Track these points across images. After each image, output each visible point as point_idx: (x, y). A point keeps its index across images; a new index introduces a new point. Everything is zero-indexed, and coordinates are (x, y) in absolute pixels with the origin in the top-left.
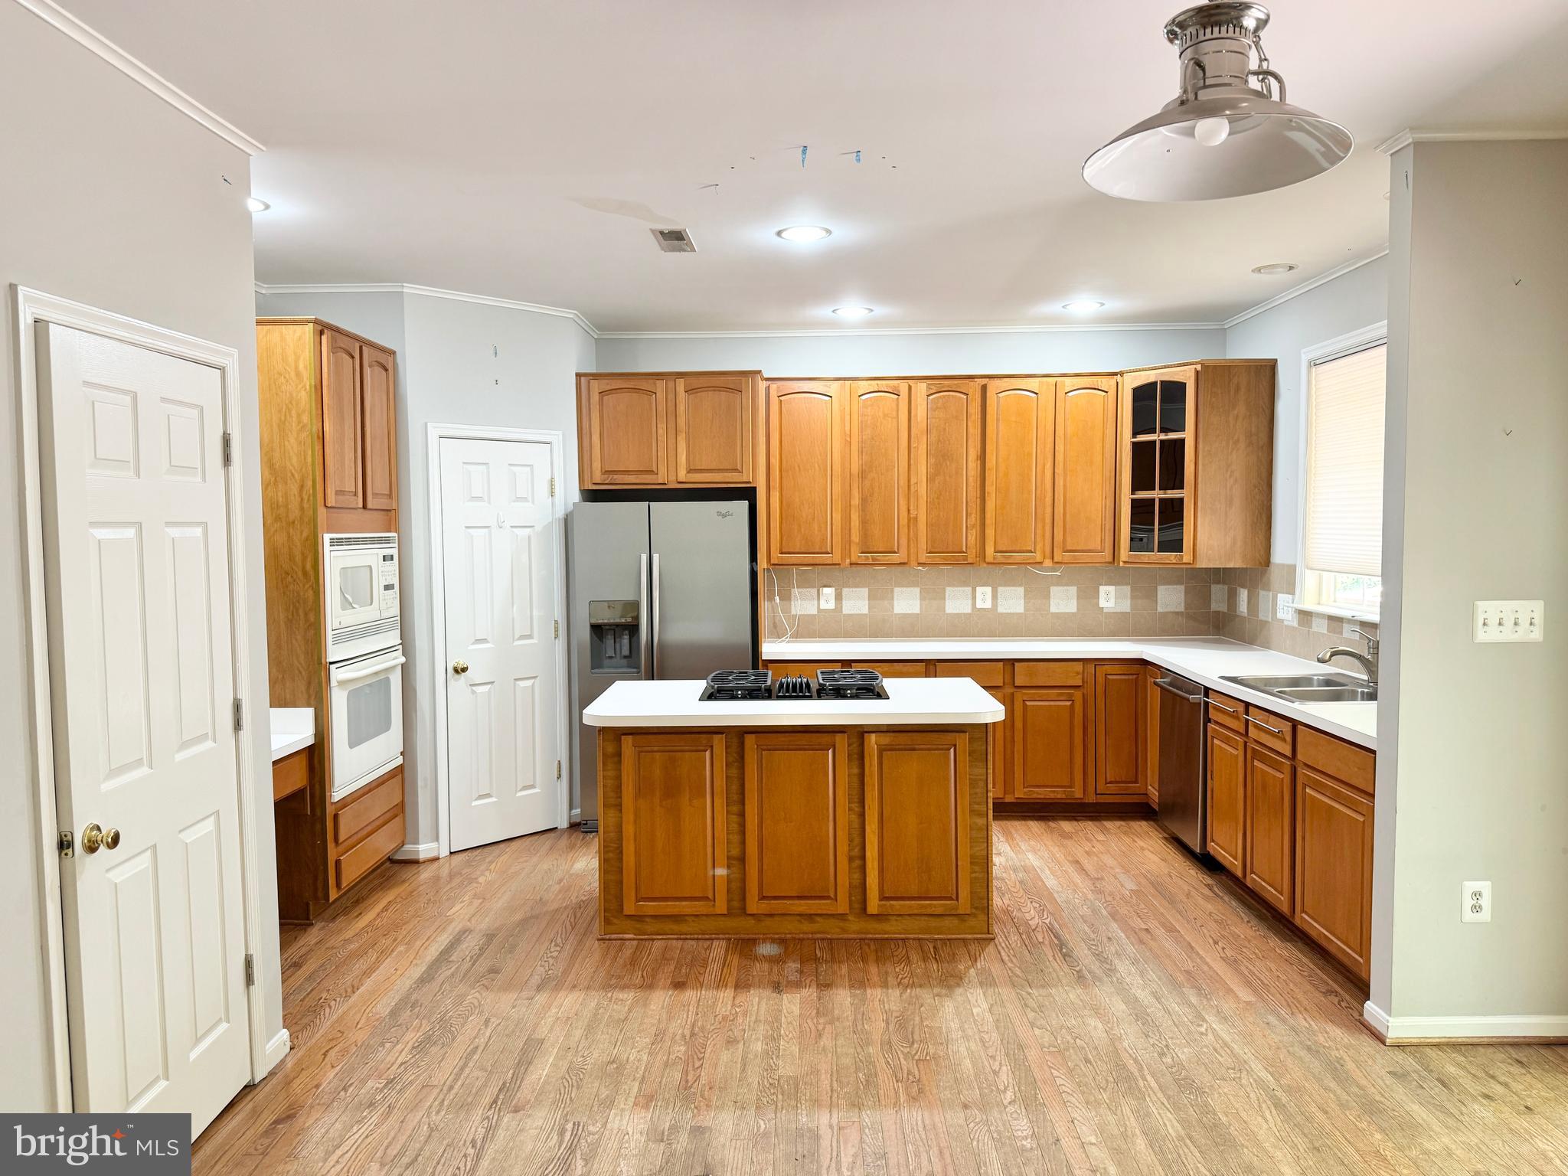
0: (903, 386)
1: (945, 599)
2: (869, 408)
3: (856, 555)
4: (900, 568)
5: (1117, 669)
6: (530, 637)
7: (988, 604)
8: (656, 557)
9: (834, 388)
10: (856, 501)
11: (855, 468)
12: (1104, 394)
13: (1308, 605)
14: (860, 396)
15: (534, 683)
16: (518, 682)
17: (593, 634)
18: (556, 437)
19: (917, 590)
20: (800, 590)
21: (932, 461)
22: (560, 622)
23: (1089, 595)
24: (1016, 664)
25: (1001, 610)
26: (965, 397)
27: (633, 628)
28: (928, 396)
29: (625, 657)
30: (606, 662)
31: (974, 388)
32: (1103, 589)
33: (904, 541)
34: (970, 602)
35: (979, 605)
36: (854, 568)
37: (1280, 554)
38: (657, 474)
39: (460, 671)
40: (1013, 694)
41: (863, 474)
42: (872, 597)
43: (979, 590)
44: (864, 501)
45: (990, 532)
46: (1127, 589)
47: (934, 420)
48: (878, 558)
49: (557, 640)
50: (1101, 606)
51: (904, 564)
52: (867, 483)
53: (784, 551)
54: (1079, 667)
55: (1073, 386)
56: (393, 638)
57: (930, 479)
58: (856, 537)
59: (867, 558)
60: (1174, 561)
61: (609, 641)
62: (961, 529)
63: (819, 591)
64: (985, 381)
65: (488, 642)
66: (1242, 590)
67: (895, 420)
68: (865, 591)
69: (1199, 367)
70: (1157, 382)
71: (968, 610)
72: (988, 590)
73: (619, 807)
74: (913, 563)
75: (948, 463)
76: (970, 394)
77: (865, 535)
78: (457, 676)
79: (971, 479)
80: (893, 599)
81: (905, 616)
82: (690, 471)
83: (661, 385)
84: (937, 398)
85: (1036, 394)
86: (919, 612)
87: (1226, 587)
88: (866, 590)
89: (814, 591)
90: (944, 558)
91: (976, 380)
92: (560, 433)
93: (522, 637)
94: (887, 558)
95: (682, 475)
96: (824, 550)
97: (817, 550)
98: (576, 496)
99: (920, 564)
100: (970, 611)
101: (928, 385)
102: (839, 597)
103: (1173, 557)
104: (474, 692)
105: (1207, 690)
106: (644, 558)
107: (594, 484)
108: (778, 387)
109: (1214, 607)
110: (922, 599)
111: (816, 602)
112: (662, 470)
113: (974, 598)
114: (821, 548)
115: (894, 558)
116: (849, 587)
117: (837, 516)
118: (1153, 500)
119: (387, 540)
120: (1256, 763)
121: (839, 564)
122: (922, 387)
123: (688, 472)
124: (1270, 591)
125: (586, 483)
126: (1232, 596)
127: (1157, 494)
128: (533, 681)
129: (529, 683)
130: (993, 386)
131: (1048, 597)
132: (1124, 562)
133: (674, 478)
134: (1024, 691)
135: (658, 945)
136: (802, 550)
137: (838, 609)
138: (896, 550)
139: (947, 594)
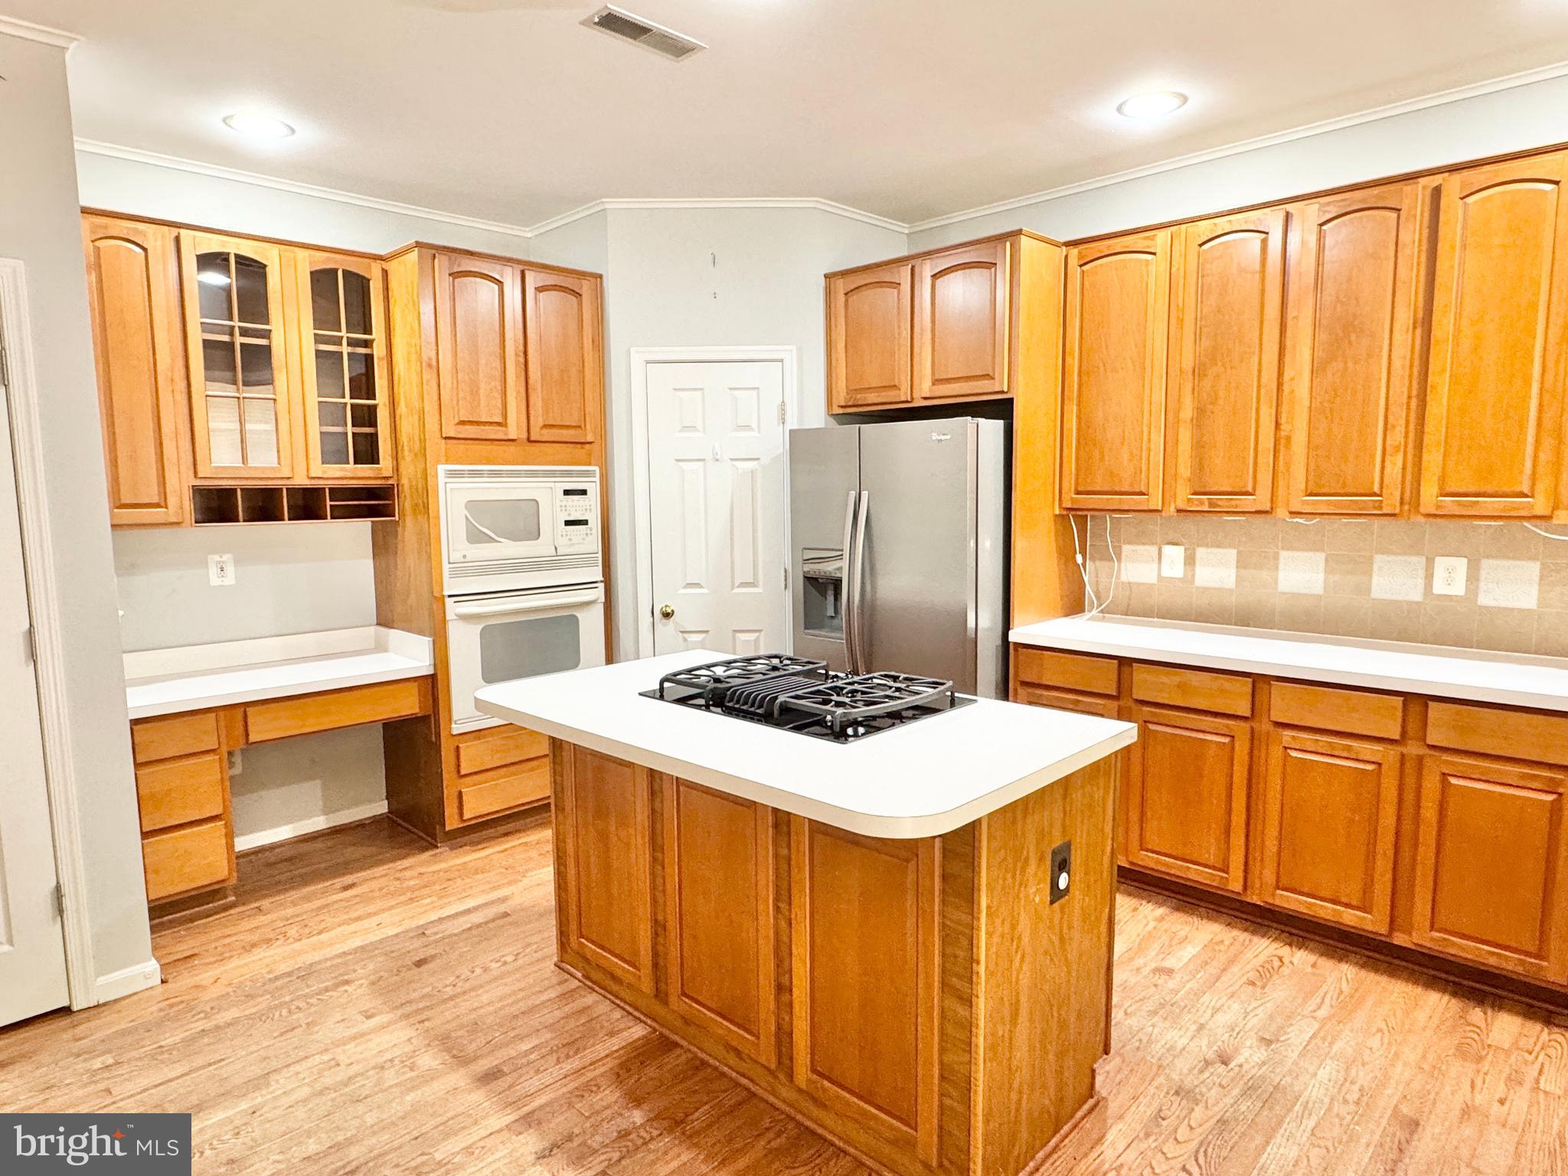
0: (1276, 217)
1: (1371, 574)
2: (1215, 262)
3: (1183, 496)
4: (1264, 520)
6: (753, 585)
7: (1458, 588)
8: (865, 494)
9: (1161, 240)
10: (1187, 412)
11: (1188, 362)
14: (1201, 245)
15: (758, 637)
16: (738, 635)
17: (807, 586)
18: (788, 353)
19: (1320, 557)
20: (1133, 547)
21: (1323, 336)
22: (788, 569)
25: (1484, 600)
26: (1394, 215)
30: (827, 621)
31: (1416, 194)
33: (1265, 478)
34: (1420, 582)
35: (1439, 588)
36: (1191, 518)
38: (900, 389)
39: (667, 615)
40: (1420, 759)
41: (1199, 372)
42: (1241, 564)
43: (1441, 563)
44: (1201, 411)
47: (1330, 266)
48: (1219, 503)
49: (786, 591)
51: (1266, 512)
52: (1207, 383)
53: (1081, 488)
56: (597, 574)
57: (1317, 369)
58: (1185, 470)
59: (1201, 503)
61: (830, 597)
63: (1160, 550)
64: (1437, 180)
65: (702, 587)
68: (1232, 554)
71: (1417, 596)
72: (1461, 564)
74: (1281, 513)
75: (1353, 338)
76: (1405, 207)
77: (1200, 465)
78: (664, 621)
79: (1397, 363)
80: (1276, 568)
81: (1296, 596)
82: (936, 382)
83: (905, 272)
84: (1339, 226)
85: (1550, 182)
86: (1321, 592)
88: (1235, 552)
89: (1154, 549)
90: (1335, 504)
91: (1421, 180)
92: (794, 348)
93: (743, 585)
94: (1235, 503)
95: (926, 388)
96: (1137, 490)
97: (1127, 489)
98: (819, 421)
99: (1293, 513)
100: (1421, 600)
101: (1326, 205)
102: (1190, 561)
104: (685, 640)
106: (853, 494)
107: (843, 406)
108: (1080, 252)
110: (1328, 571)
111: (1155, 566)
112: (905, 386)
113: (1429, 577)
114: (1131, 485)
115: (1247, 503)
116: (1207, 546)
117: (1158, 440)
121: (1164, 511)
122: (1310, 212)
125: (833, 404)
128: (757, 634)
129: (753, 636)
130: (1456, 186)
133: (919, 393)
134: (1445, 757)
136: (1106, 488)
137: (1189, 578)
138: (1250, 489)
139: (1375, 567)
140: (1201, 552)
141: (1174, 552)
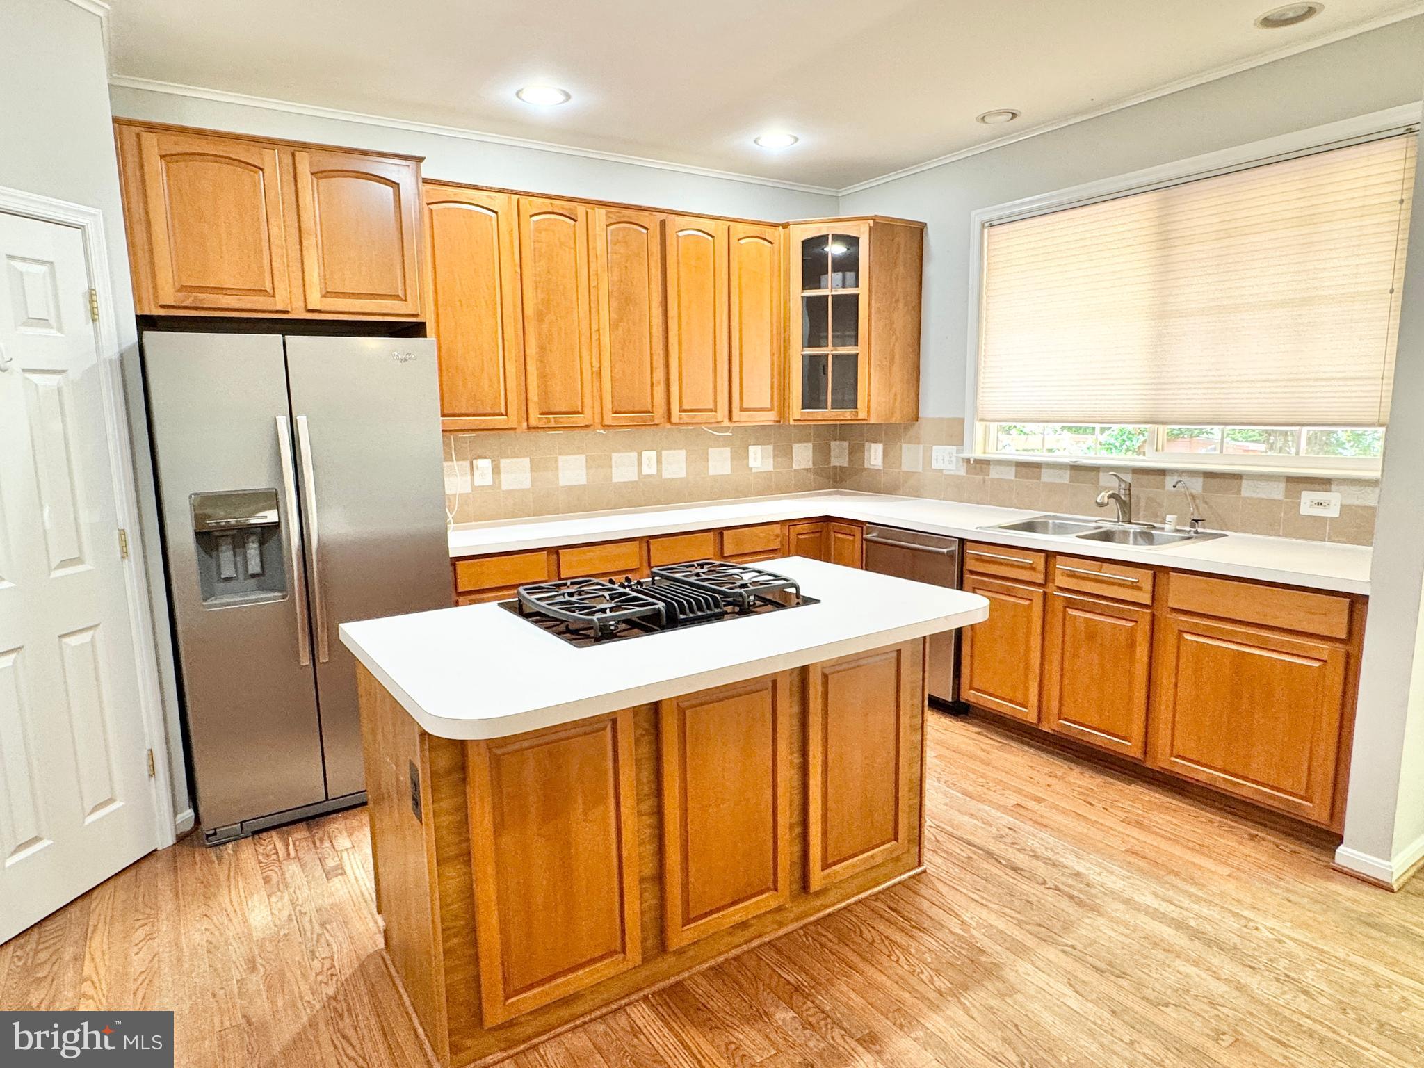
0: (581, 210)
1: (611, 467)
2: (543, 233)
3: (535, 417)
4: (583, 432)
6: (78, 561)
7: (653, 471)
8: (302, 422)
9: (499, 201)
10: (533, 349)
11: (529, 309)
12: (769, 245)
14: (531, 216)
15: (93, 637)
16: (65, 641)
18: (90, 217)
19: (583, 458)
21: (615, 304)
22: (128, 531)
23: (740, 455)
24: (725, 532)
26: (645, 231)
28: (607, 226)
30: (224, 586)
31: (653, 221)
32: (752, 448)
33: (588, 399)
34: (636, 468)
35: (646, 470)
36: (533, 434)
37: (933, 406)
38: (274, 296)
41: (540, 316)
42: (533, 469)
43: (645, 454)
45: (675, 388)
46: (770, 448)
47: (615, 256)
48: (561, 420)
49: (126, 561)
50: (750, 466)
54: (777, 528)
55: (745, 233)
57: (613, 326)
58: (534, 394)
59: (548, 420)
60: (849, 418)
61: (226, 555)
63: (472, 464)
64: (664, 216)
65: (3, 579)
66: (873, 445)
67: (573, 251)
68: (526, 462)
69: (871, 222)
70: (828, 235)
71: (635, 477)
72: (653, 454)
73: (466, 857)
74: (596, 426)
75: (632, 308)
76: (650, 228)
77: (545, 393)
79: (654, 328)
80: (557, 469)
81: (570, 489)
82: (327, 294)
83: (271, 160)
84: (619, 229)
85: (712, 237)
86: (585, 483)
87: (846, 444)
88: (527, 460)
89: (467, 464)
90: (633, 419)
91: (654, 213)
93: (65, 563)
94: (572, 420)
95: (315, 301)
96: (497, 411)
97: (489, 411)
98: (131, 322)
99: (602, 426)
100: (637, 479)
101: (607, 213)
102: (496, 470)
103: (848, 414)
105: (962, 542)
106: (281, 421)
107: (163, 306)
108: (429, 192)
109: (833, 462)
110: (588, 466)
111: (469, 477)
112: (280, 290)
113: (640, 464)
114: (493, 409)
115: (578, 419)
116: (507, 457)
117: (511, 369)
118: (827, 356)
120: (1071, 612)
121: (514, 429)
122: (600, 214)
123: (324, 296)
124: (919, 443)
125: (145, 302)
126: (856, 451)
127: (828, 350)
128: (91, 633)
129: (85, 638)
130: (675, 223)
131: (706, 459)
132: (795, 420)
133: (301, 304)
136: (471, 410)
137: (496, 485)
138: (580, 410)
139: (613, 461)
140: (504, 462)
141: (484, 464)
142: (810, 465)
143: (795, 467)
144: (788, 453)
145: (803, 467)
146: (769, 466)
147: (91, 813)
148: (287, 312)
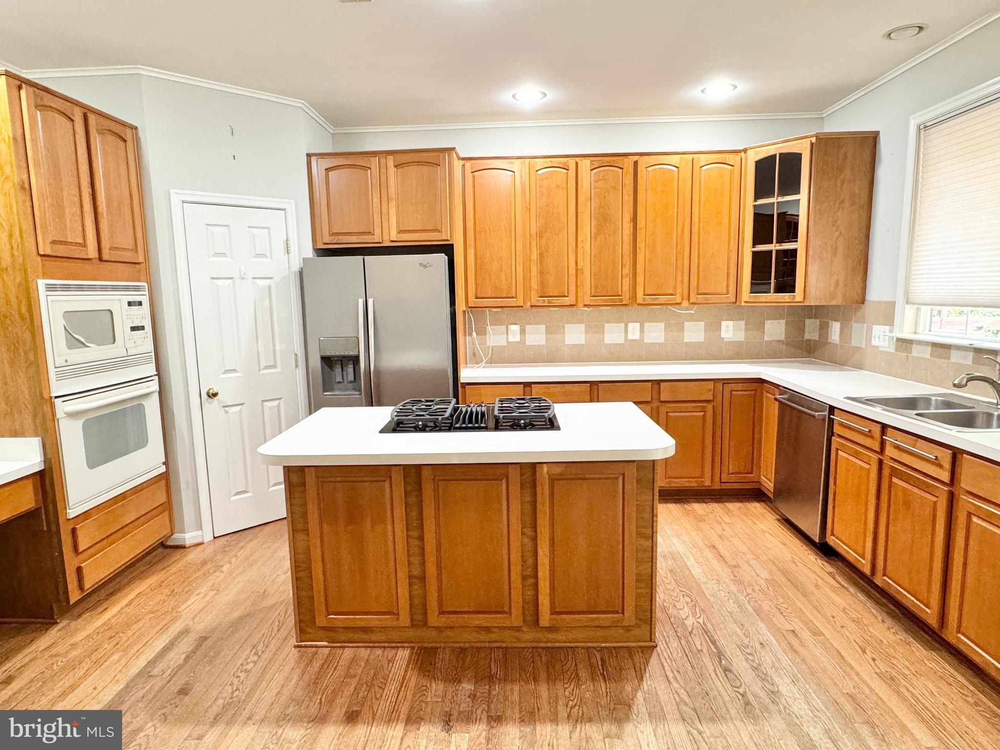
0: (572, 163)
1: (604, 333)
2: (545, 181)
3: (535, 299)
4: (570, 309)
5: (740, 386)
6: (274, 367)
7: (637, 336)
8: (370, 301)
9: (516, 165)
10: (535, 256)
11: (534, 230)
12: (731, 167)
13: (907, 335)
14: (537, 171)
15: (279, 403)
16: (265, 403)
17: (324, 364)
19: (583, 326)
20: (492, 327)
21: (595, 222)
22: (299, 354)
23: (714, 327)
24: (662, 384)
25: (647, 340)
26: (621, 171)
27: (355, 360)
28: (591, 170)
29: (351, 382)
30: (336, 386)
31: (628, 163)
32: (724, 324)
33: (572, 288)
34: (623, 334)
35: (630, 337)
36: (534, 310)
37: (876, 292)
38: (374, 235)
39: (213, 395)
40: (658, 407)
41: (540, 235)
42: (548, 332)
43: (630, 325)
44: (541, 255)
45: (640, 279)
46: (742, 323)
47: (596, 190)
48: (552, 301)
49: (297, 369)
50: (722, 336)
51: (573, 305)
52: (544, 241)
53: (478, 296)
54: (711, 385)
55: (707, 161)
56: (151, 370)
57: (594, 237)
58: (535, 285)
59: (544, 301)
60: (788, 300)
61: (338, 369)
62: (618, 279)
63: (507, 328)
64: (636, 158)
65: (237, 372)
66: (834, 323)
67: (565, 190)
68: (543, 328)
69: (814, 140)
70: (775, 155)
71: (622, 341)
72: (637, 325)
74: (580, 305)
75: (608, 224)
76: (625, 168)
77: (542, 284)
78: (210, 400)
79: (625, 238)
80: (564, 333)
81: (574, 346)
82: (400, 232)
83: (375, 162)
84: (598, 172)
85: (677, 168)
86: (584, 343)
87: (818, 321)
88: (544, 327)
89: (504, 328)
90: (604, 300)
91: (629, 157)
92: (293, 202)
93: (267, 367)
94: (559, 301)
95: (394, 235)
96: (510, 296)
97: (504, 295)
98: (309, 253)
99: (585, 306)
101: (592, 161)
102: (523, 332)
103: (787, 297)
104: (227, 412)
105: (832, 409)
106: (361, 301)
107: (325, 244)
108: (472, 165)
109: (807, 336)
110: (587, 332)
111: (505, 336)
112: (378, 231)
113: (626, 331)
114: (507, 294)
115: (566, 301)
116: (531, 324)
117: (520, 268)
118: (771, 251)
119: (137, 289)
120: (895, 480)
121: (522, 307)
122: (586, 164)
123: (398, 233)
124: (864, 323)
125: (318, 244)
126: (824, 328)
127: (774, 247)
128: (278, 401)
129: (275, 403)
130: (643, 162)
131: (682, 329)
132: (745, 302)
133: (388, 238)
134: (668, 405)
135: (348, 653)
136: (493, 296)
137: (522, 341)
138: (566, 294)
139: (606, 329)
140: (528, 328)
141: (515, 328)
142: (782, 338)
143: (766, 339)
144: (761, 327)
145: (775, 339)
146: (741, 336)
147: (273, 486)
148: (380, 243)
